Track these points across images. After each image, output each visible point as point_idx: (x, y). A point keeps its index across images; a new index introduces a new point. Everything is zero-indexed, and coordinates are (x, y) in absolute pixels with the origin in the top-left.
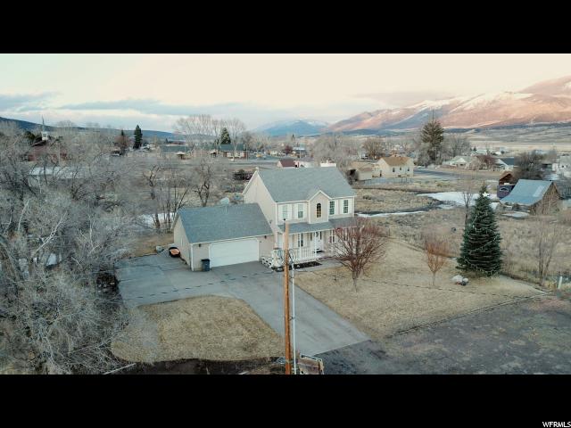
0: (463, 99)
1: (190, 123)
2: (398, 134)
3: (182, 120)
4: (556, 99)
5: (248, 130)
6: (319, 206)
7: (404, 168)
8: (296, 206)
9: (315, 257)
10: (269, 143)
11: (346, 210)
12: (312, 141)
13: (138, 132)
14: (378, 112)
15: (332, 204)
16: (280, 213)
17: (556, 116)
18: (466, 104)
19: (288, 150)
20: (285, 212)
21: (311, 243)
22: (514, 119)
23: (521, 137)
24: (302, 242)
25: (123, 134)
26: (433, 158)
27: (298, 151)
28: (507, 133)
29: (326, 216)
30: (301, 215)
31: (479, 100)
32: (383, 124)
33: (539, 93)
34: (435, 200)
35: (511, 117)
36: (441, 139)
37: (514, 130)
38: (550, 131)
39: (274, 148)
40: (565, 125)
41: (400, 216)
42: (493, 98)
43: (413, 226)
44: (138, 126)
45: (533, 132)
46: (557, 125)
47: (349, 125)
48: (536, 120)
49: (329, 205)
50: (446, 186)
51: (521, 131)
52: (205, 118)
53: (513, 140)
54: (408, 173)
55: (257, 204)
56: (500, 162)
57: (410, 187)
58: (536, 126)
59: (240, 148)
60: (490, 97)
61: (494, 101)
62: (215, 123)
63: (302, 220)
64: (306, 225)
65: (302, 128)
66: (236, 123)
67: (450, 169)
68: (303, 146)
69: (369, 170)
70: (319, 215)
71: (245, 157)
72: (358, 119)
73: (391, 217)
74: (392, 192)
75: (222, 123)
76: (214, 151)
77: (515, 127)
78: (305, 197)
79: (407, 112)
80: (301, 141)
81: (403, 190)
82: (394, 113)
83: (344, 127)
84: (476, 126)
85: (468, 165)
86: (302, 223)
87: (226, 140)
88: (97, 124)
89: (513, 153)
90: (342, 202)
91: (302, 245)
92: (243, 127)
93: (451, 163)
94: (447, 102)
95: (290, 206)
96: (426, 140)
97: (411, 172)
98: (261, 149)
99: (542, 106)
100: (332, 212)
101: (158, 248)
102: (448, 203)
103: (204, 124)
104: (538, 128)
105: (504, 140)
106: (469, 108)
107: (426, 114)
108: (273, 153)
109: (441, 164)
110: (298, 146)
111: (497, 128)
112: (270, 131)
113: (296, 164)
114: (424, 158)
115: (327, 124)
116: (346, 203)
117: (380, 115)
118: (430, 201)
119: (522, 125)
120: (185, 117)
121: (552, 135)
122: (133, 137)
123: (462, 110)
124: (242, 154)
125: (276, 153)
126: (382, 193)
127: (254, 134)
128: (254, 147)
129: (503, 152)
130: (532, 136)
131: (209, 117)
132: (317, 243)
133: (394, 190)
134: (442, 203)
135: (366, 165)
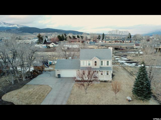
6: (96, 62)
8: (88, 62)
11: (108, 64)
15: (102, 62)
16: (82, 63)
25: (99, 35)
30: (89, 64)
49: (100, 62)
63: (90, 66)
64: (91, 68)
70: (96, 65)
71: (129, 42)
78: (91, 59)
90: (106, 62)
95: (85, 62)
100: (102, 64)
116: (108, 62)
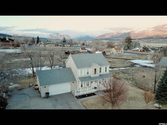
0: (135, 30)
1: (53, 36)
2: (116, 40)
3: (50, 35)
4: (162, 30)
5: (71, 38)
6: (95, 70)
7: (120, 51)
8: (86, 70)
9: (94, 91)
10: (78, 42)
11: (106, 71)
12: (91, 42)
13: (38, 38)
14: (110, 33)
15: (100, 69)
16: (79, 73)
17: (162, 35)
18: (135, 32)
19: (83, 44)
20: (81, 72)
21: (92, 84)
22: (149, 36)
23: (152, 41)
24: (88, 84)
25: (33, 38)
26: (129, 48)
27: (86, 45)
28: (147, 40)
29: (98, 74)
30: (88, 73)
31: (140, 30)
32: (111, 37)
33: (157, 28)
34: (133, 63)
35: (149, 35)
36: (131, 42)
37: (150, 39)
38: (160, 40)
39: (79, 44)
40: (165, 38)
41: (123, 70)
42: (143, 30)
43: (128, 74)
44: (38, 36)
45: (155, 40)
46: (162, 38)
47: (101, 37)
48: (156, 37)
49: (99, 69)
50: (135, 58)
51: (152, 40)
52: (58, 34)
53: (149, 42)
54: (122, 53)
55: (70, 68)
56: (150, 49)
57: (123, 58)
58: (156, 38)
59: (69, 44)
60: (143, 29)
61: (144, 31)
62: (61, 36)
63: (88, 75)
64: (90, 77)
65: (88, 38)
66: (67, 36)
67: (134, 52)
68: (88, 43)
69: (109, 52)
70: (95, 73)
71: (70, 46)
72: (104, 35)
73: (120, 70)
74: (117, 60)
75: (63, 36)
76: (60, 44)
77: (150, 38)
78: (90, 66)
79: (118, 33)
80: (87, 42)
81: (121, 59)
82: (114, 34)
83: (100, 38)
84: (138, 38)
85: (139, 50)
86: (88, 77)
87: (64, 41)
88: (25, 36)
89: (151, 46)
90: (105, 68)
91: (88, 86)
92: (70, 37)
93: (134, 49)
94: (130, 31)
95: (83, 70)
96: (126, 42)
97: (123, 52)
98: (75, 44)
99: (158, 32)
100: (100, 72)
101: (31, 85)
102: (137, 64)
103: (57, 36)
104: (157, 39)
105: (147, 42)
106: (136, 33)
107: (124, 34)
108: (79, 45)
109: (131, 50)
110: (86, 43)
111: (145, 38)
112: (78, 38)
113: (86, 49)
114: (126, 48)
115: (95, 36)
116: (106, 68)
117: (110, 35)
118: (131, 63)
119: (152, 38)
120: (51, 34)
121: (161, 41)
122: (36, 40)
123: (134, 33)
124: (69, 45)
125: (80, 45)
126: (114, 60)
127: (73, 39)
128: (73, 43)
129: (148, 46)
130: (155, 41)
131: (59, 34)
132: (94, 84)
133: (118, 59)
134: (135, 64)
135: (108, 50)
